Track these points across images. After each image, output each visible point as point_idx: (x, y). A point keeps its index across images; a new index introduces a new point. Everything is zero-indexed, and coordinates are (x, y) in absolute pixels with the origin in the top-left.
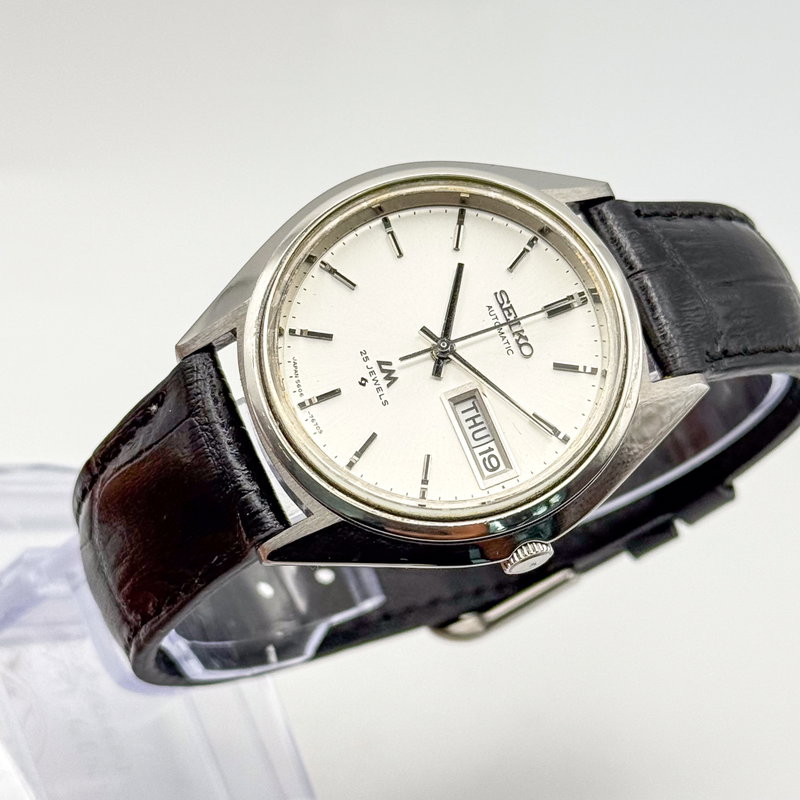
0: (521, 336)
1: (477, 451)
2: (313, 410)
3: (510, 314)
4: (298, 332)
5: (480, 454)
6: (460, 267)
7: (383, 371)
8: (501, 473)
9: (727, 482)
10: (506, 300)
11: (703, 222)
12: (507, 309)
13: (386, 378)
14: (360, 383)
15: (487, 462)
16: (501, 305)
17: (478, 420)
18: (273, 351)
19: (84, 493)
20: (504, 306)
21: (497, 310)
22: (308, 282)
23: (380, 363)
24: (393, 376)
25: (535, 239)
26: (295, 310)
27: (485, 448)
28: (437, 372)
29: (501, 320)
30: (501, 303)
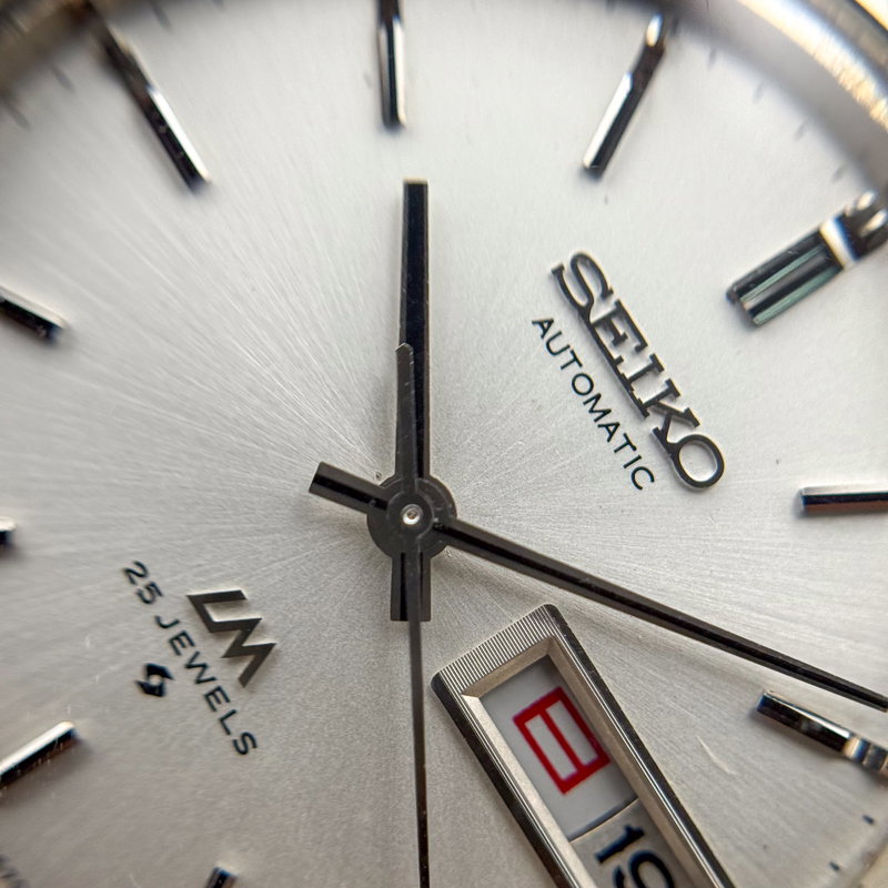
0: (671, 416)
3: (619, 340)
5: (603, 858)
6: (416, 196)
7: (216, 629)
10: (596, 292)
12: (606, 322)
15: (629, 883)
16: (584, 313)
20: (594, 313)
21: (571, 332)
23: (199, 603)
24: (254, 641)
28: (408, 604)
29: (592, 364)
30: (582, 302)
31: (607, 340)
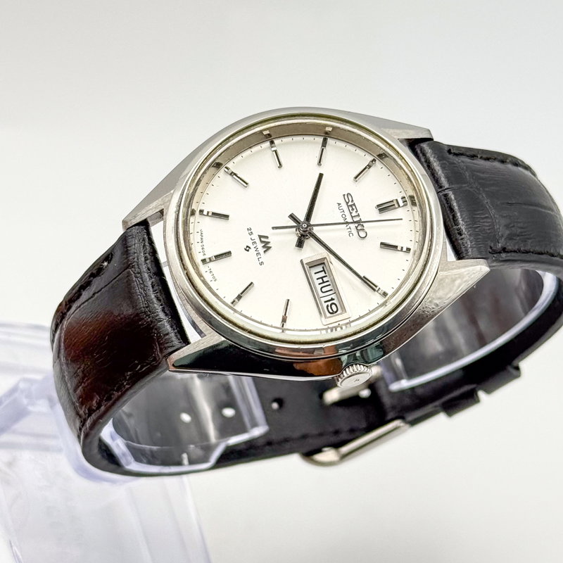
0: (359, 224)
1: (323, 300)
2: (211, 265)
3: (353, 209)
4: (205, 213)
5: (325, 302)
6: (321, 176)
7: (262, 242)
8: (338, 315)
9: (515, 363)
10: (351, 200)
11: (497, 164)
12: (351, 206)
13: (263, 247)
14: (246, 249)
15: (329, 308)
16: (347, 203)
17: (325, 279)
18: (186, 223)
19: (57, 326)
20: (350, 203)
21: (344, 206)
22: (216, 181)
23: (260, 237)
24: (268, 245)
25: (374, 160)
26: (205, 199)
27: (329, 298)
28: (300, 244)
29: (347, 213)
30: (347, 201)
31: (350, 208)
